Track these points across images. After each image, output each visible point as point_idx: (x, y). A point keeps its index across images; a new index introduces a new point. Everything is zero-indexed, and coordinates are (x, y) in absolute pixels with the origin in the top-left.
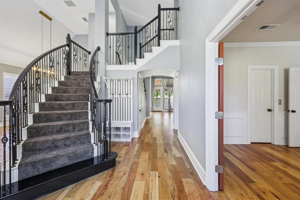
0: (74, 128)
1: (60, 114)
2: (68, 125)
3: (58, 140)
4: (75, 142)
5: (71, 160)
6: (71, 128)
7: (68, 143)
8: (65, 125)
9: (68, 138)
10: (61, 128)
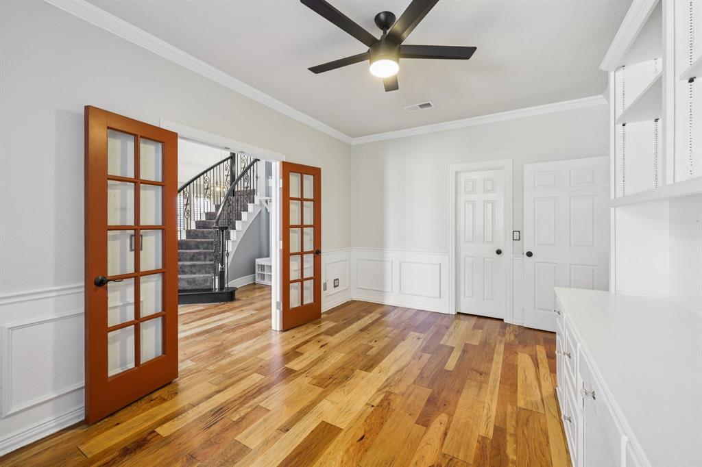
0: (205, 258)
1: (198, 242)
2: (200, 254)
3: (186, 266)
4: (200, 270)
5: (190, 285)
6: (202, 257)
7: (194, 270)
8: (197, 253)
9: (194, 265)
10: (193, 256)
